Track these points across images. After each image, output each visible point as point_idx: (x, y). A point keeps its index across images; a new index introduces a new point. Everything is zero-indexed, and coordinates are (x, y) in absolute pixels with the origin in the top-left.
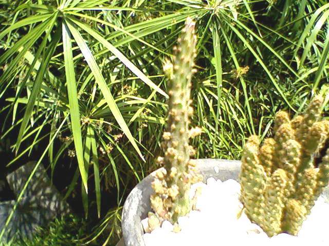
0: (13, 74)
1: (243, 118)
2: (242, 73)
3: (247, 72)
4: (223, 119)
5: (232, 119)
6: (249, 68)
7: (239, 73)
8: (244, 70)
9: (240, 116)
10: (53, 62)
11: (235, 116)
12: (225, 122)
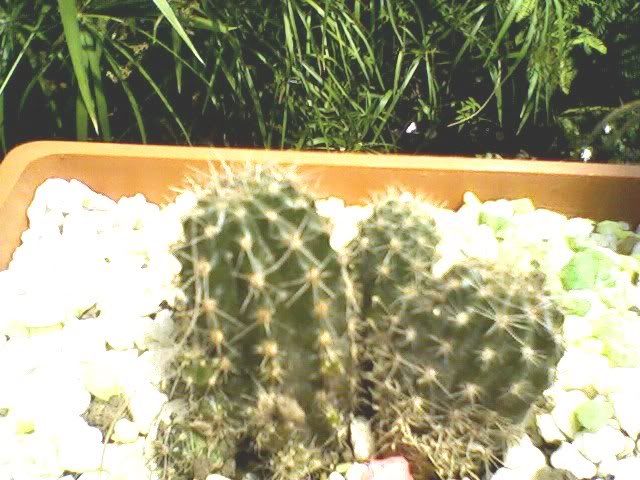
1: (369, 56)
4: (331, 54)
5: (348, 57)
9: (363, 52)
11: (355, 52)
12: (334, 61)
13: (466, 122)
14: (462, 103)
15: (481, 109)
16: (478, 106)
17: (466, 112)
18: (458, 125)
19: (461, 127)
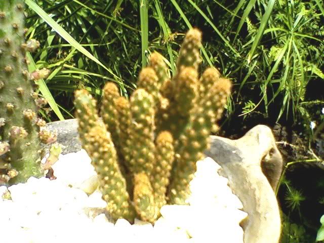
7: (167, 39)
13: (248, 114)
14: (246, 104)
15: (256, 107)
16: (254, 105)
17: (247, 108)
18: (243, 116)
19: (245, 117)
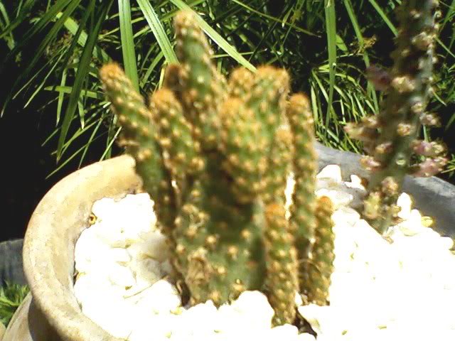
0: (55, 58)
2: (366, 46)
3: (373, 46)
6: (375, 39)
7: (362, 45)
8: (369, 42)
10: (109, 40)
